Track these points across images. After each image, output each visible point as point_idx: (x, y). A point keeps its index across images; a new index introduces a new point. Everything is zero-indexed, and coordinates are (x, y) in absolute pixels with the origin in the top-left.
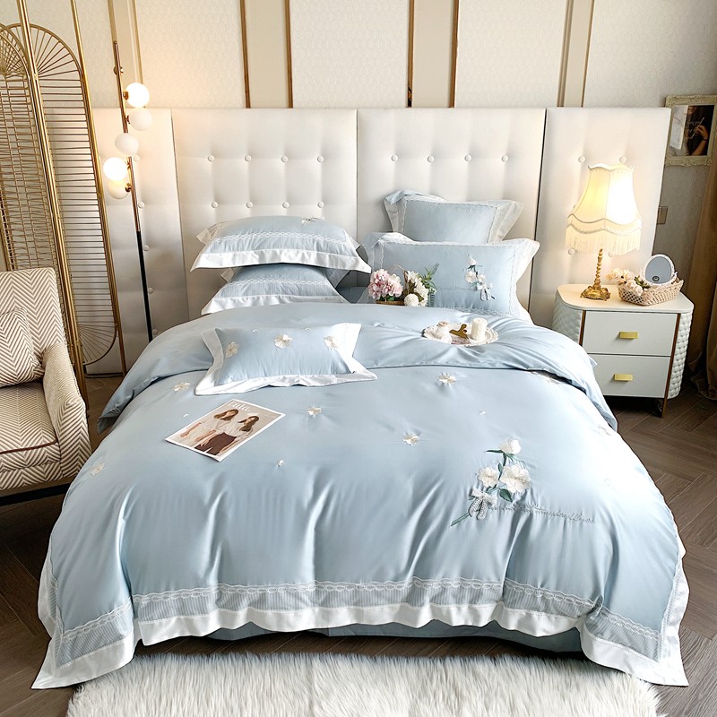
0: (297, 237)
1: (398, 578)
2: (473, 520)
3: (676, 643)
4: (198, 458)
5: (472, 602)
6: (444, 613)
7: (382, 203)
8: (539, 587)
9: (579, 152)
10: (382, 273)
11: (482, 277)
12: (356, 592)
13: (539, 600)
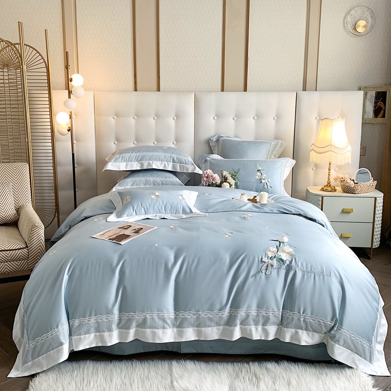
0: (162, 154)
1: (222, 309)
2: (263, 275)
3: (382, 354)
4: (110, 244)
5: (264, 324)
6: (248, 331)
7: (208, 141)
8: (302, 313)
9: (315, 115)
10: (209, 172)
11: (264, 176)
12: (198, 318)
13: (302, 322)
